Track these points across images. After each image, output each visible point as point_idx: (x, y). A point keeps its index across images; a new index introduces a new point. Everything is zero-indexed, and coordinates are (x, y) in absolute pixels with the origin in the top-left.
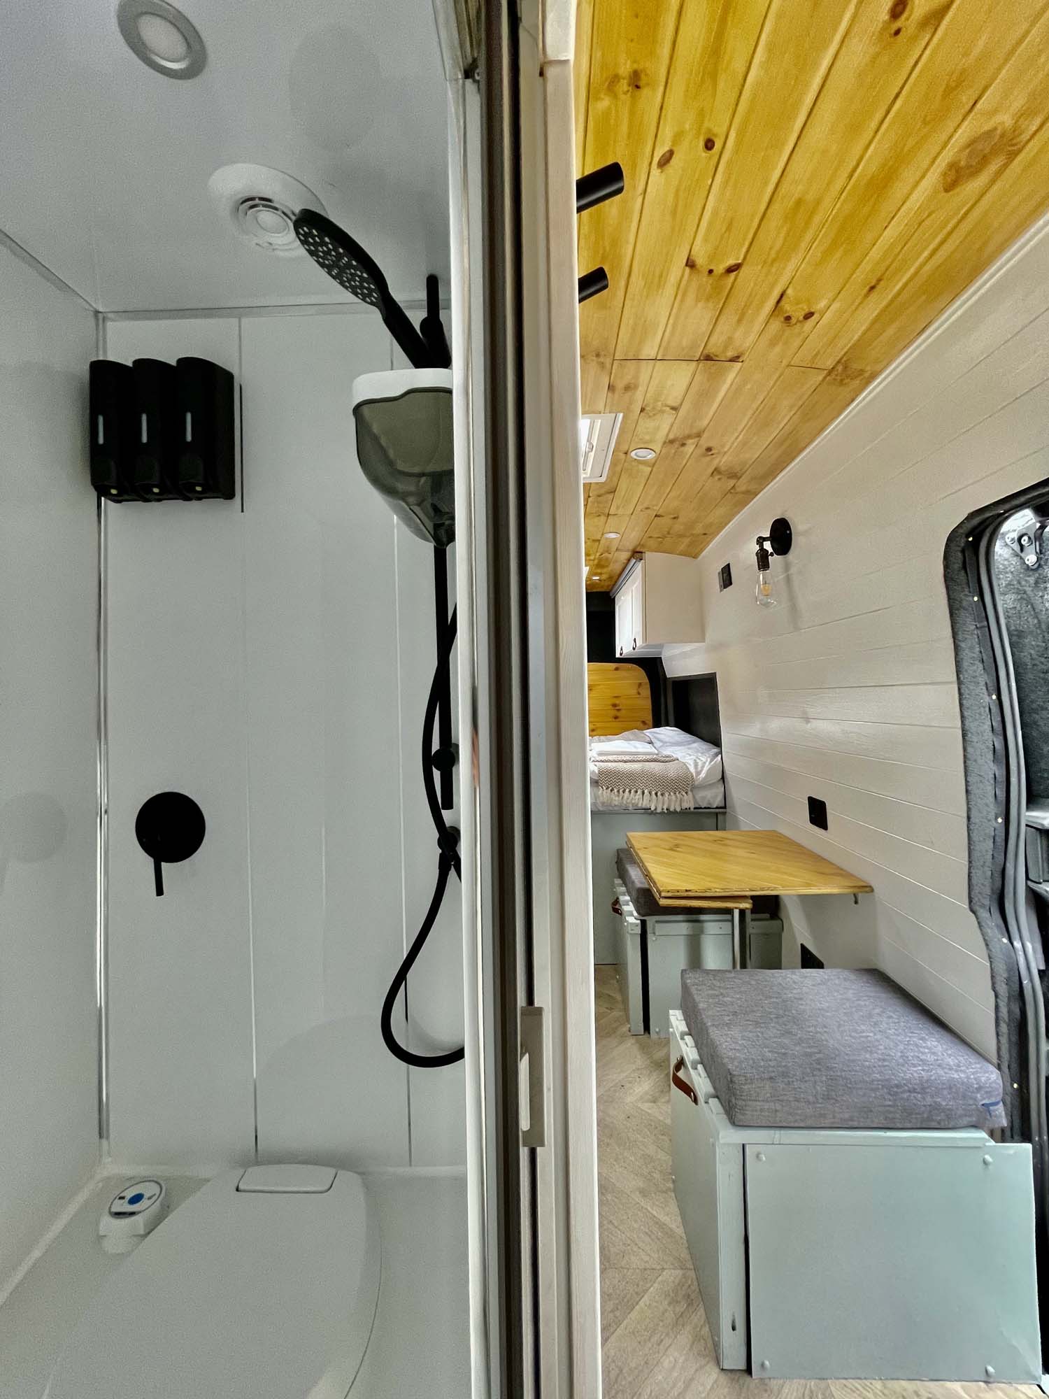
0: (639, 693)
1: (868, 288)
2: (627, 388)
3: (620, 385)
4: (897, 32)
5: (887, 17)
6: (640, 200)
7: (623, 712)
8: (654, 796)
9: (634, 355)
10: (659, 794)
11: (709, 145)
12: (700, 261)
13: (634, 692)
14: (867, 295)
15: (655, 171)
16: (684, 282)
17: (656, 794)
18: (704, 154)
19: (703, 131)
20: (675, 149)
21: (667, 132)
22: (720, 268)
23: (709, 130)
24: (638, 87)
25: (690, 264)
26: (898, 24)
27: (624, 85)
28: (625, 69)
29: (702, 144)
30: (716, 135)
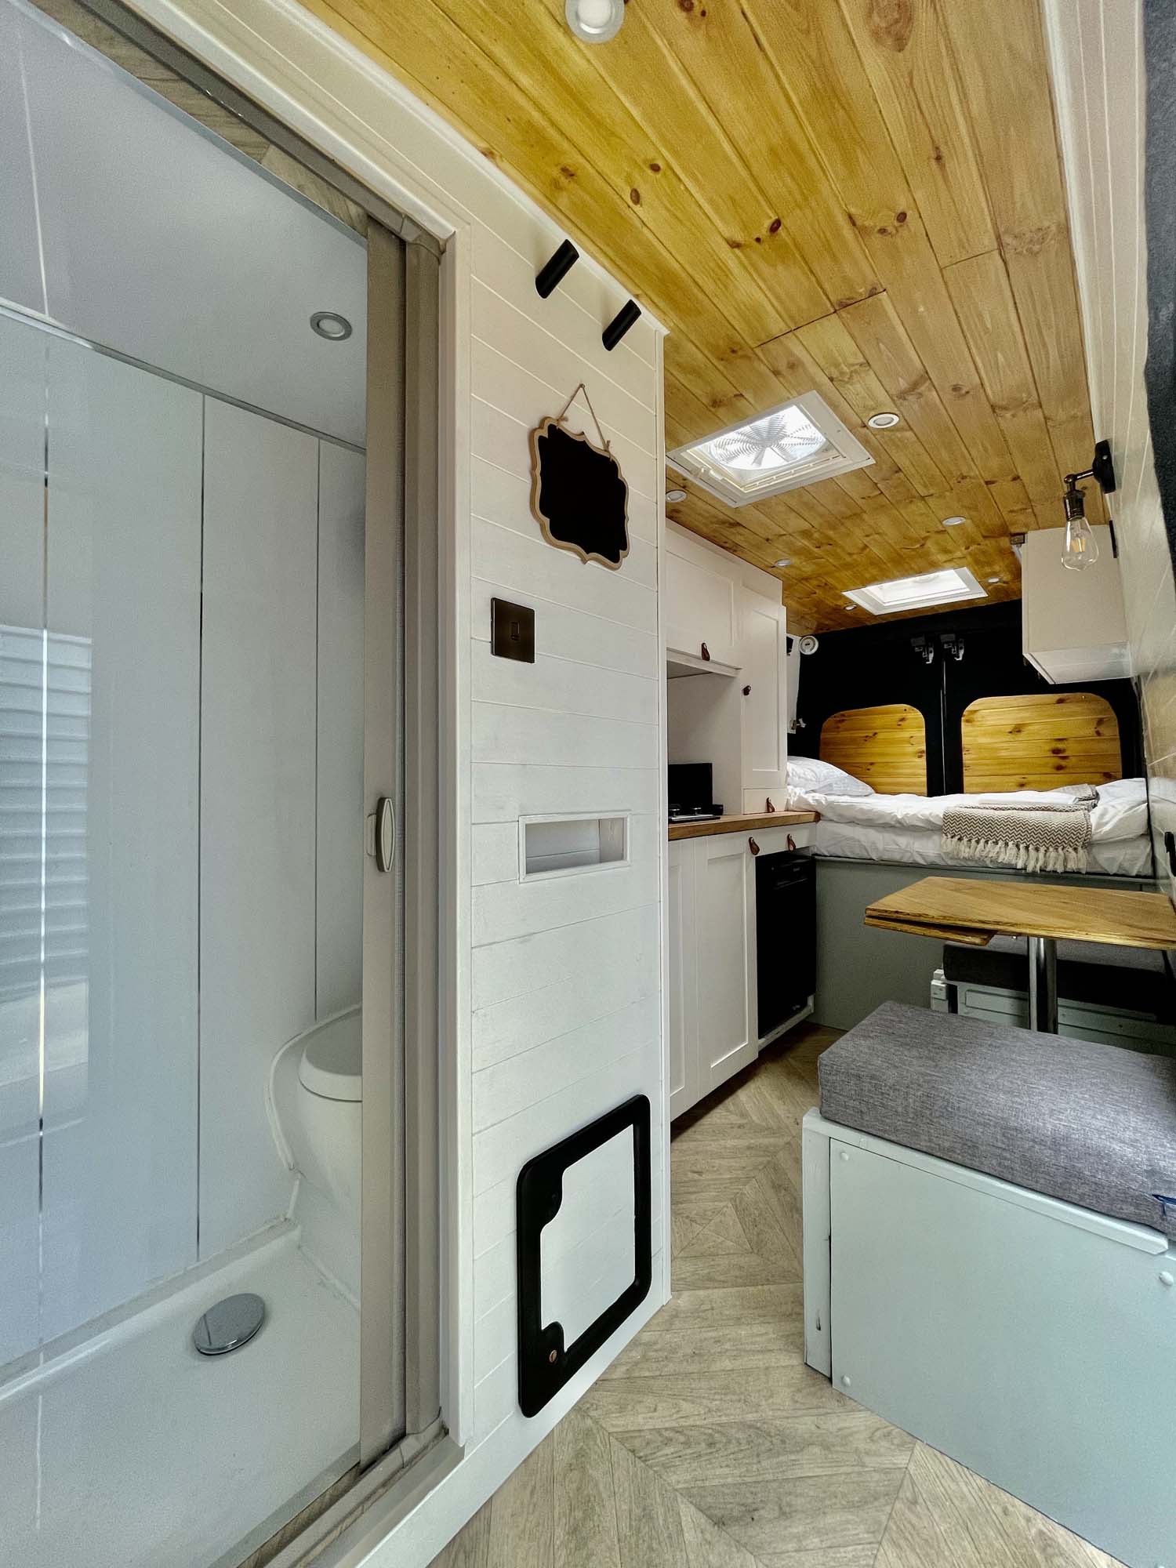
0: (1098, 733)
1: (933, 162)
2: (792, 366)
3: (782, 366)
4: (703, 14)
5: (684, 14)
6: (645, 230)
7: (1073, 760)
8: (1022, 850)
9: (768, 336)
10: (1031, 847)
11: (655, 168)
12: (739, 237)
13: (1090, 731)
14: (942, 167)
15: (637, 208)
16: (746, 262)
17: (1027, 848)
18: (659, 176)
19: (641, 164)
20: (635, 187)
21: (619, 182)
22: (764, 232)
23: (645, 161)
24: (572, 175)
25: (735, 245)
26: (697, 10)
27: (563, 180)
28: (556, 172)
29: (650, 172)
30: (654, 159)
